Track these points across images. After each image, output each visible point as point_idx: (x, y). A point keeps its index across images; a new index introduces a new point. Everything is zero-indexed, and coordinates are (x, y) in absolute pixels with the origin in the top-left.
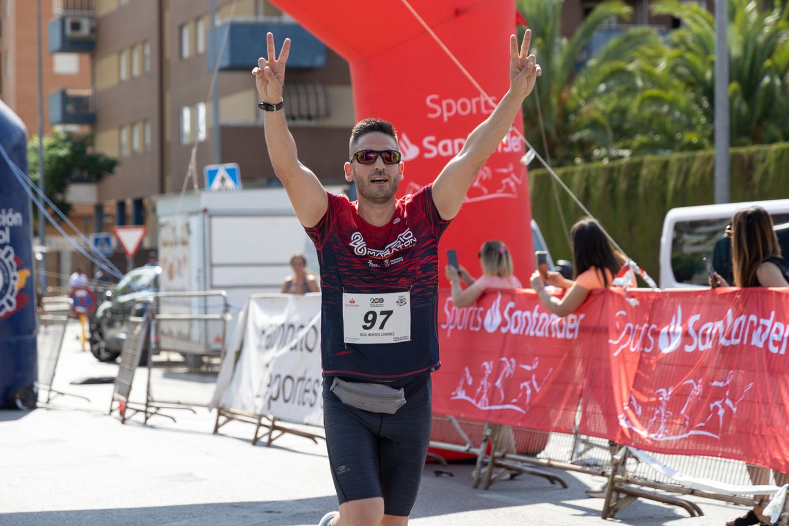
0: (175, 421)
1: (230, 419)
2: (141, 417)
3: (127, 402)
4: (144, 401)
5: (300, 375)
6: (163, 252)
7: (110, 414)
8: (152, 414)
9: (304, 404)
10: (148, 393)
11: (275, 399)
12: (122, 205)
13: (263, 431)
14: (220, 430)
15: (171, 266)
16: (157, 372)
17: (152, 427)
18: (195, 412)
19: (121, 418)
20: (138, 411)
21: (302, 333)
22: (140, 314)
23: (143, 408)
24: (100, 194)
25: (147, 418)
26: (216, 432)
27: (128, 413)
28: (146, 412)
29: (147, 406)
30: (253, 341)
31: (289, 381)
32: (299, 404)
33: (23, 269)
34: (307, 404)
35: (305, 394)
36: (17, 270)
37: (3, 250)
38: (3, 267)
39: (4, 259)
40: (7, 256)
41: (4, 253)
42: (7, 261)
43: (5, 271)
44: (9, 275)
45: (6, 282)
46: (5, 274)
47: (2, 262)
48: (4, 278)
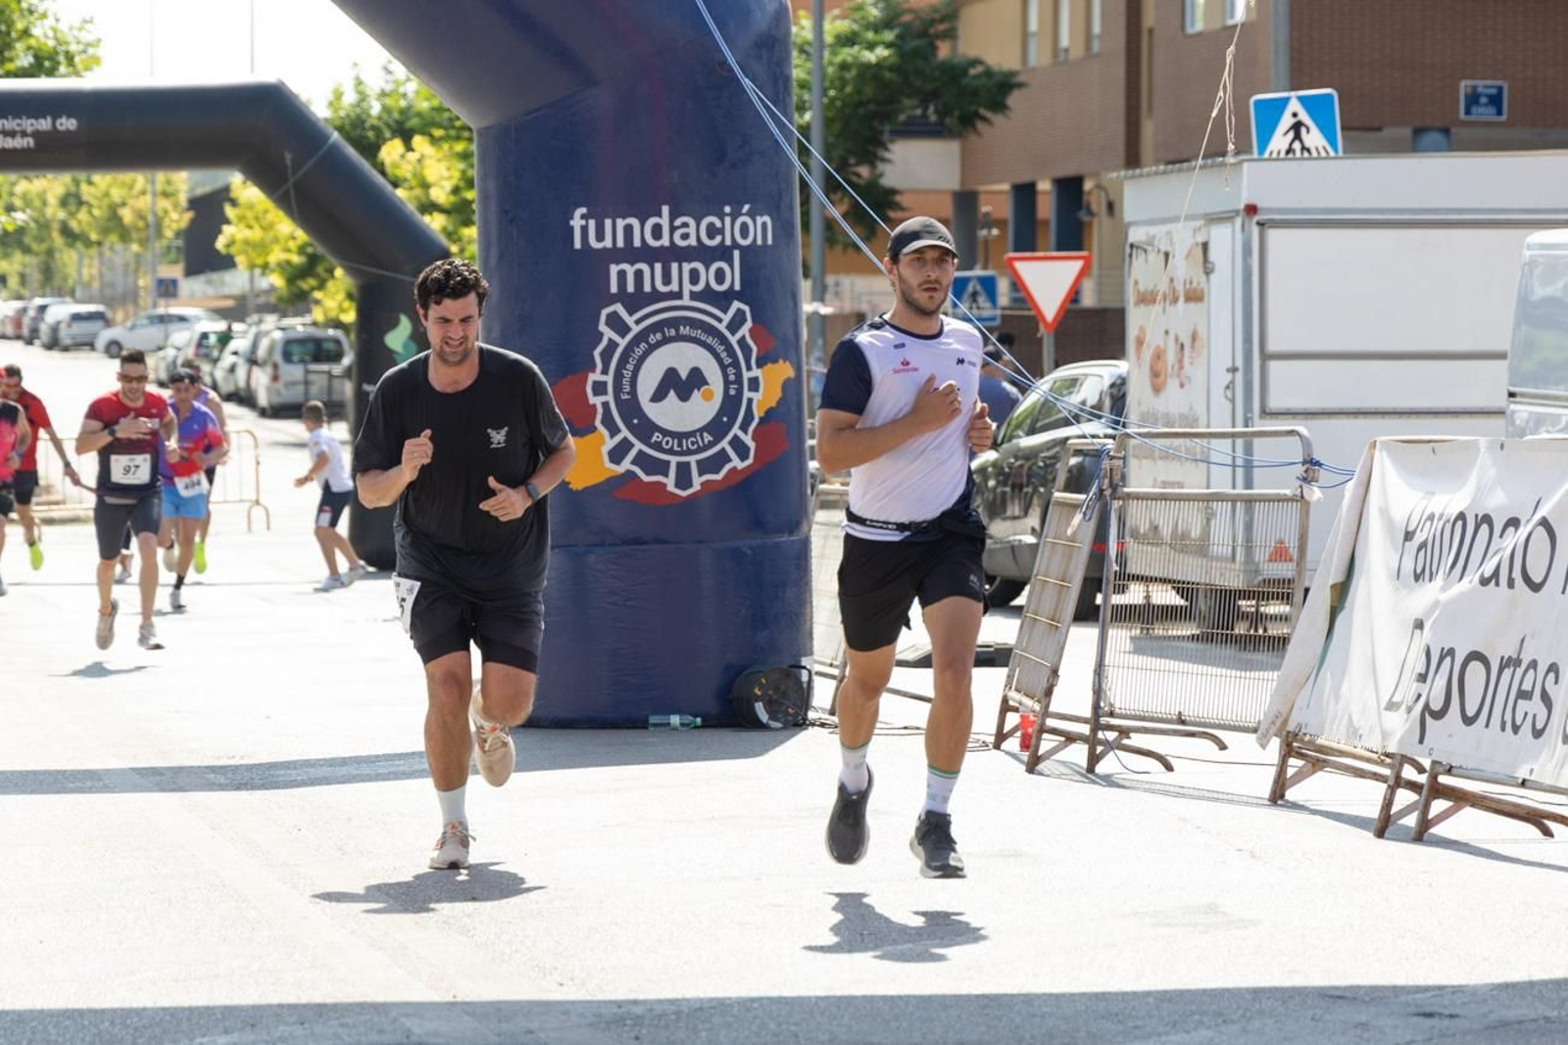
0: (1169, 768)
1: (1317, 765)
2: (1078, 753)
3: (1046, 713)
4: (1086, 712)
5: (1510, 651)
6: (1137, 320)
7: (997, 746)
8: (1110, 746)
9: (1515, 729)
10: (1098, 692)
11: (1439, 715)
12: (1025, 194)
13: (1404, 797)
14: (1291, 794)
15: (1158, 356)
16: (1120, 637)
17: (1108, 781)
18: (1223, 747)
19: (1025, 756)
20: (1069, 738)
21: (1514, 539)
22: (1077, 481)
23: (1085, 729)
24: (966, 161)
25: (1094, 759)
26: (1277, 797)
27: (1047, 743)
29: (1097, 726)
30: (1379, 558)
31: (1476, 667)
32: (1503, 729)
33: (775, 361)
34: (1526, 729)
35: (1520, 701)
36: (760, 365)
37: (725, 311)
38: (724, 355)
39: (727, 334)
40: (734, 327)
41: (727, 318)
42: (733, 340)
43: (730, 367)
44: (739, 375)
45: (732, 392)
46: (731, 371)
47: (724, 340)
48: (727, 383)
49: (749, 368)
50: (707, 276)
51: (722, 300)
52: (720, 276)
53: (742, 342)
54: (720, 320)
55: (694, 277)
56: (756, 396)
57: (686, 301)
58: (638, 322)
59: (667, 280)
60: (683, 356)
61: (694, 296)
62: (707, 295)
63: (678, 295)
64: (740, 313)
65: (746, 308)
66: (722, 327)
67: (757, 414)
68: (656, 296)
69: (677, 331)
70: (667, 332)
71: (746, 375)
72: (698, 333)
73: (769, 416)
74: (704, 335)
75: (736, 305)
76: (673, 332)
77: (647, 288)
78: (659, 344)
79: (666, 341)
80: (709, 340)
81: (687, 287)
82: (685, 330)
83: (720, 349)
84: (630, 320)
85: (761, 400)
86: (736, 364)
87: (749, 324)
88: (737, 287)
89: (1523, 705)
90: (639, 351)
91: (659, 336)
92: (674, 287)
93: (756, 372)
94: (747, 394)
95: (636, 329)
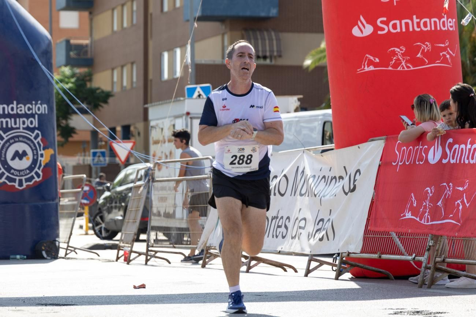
1: (215, 256)
7: (117, 261)
8: (152, 257)
9: (277, 237)
20: (140, 254)
25: (147, 260)
28: (147, 255)
29: (147, 250)
32: (273, 237)
33: (48, 148)
34: (280, 237)
35: (278, 229)
36: (44, 149)
37: (33, 133)
38: (33, 146)
39: (34, 140)
40: (36, 138)
41: (34, 135)
42: (36, 142)
43: (34, 150)
44: (37, 153)
45: (35, 158)
46: (35, 151)
47: (33, 142)
48: (34, 155)
49: (40, 150)
50: (28, 123)
51: (32, 130)
52: (31, 123)
53: (38, 143)
54: (31, 136)
55: (24, 123)
56: (43, 159)
57: (21, 130)
58: (7, 136)
59: (15, 124)
60: (21, 147)
61: (24, 129)
62: (28, 128)
63: (19, 128)
64: (38, 134)
65: (39, 133)
66: (32, 138)
67: (43, 165)
68: (12, 129)
69: (19, 139)
70: (16, 139)
71: (39, 153)
72: (25, 140)
73: (46, 165)
74: (27, 140)
75: (36, 131)
76: (17, 140)
77: (9, 126)
78: (13, 143)
79: (15, 142)
80: (29, 142)
81: (22, 126)
82: (21, 139)
83: (32, 145)
84: (4, 136)
85: (44, 160)
86: (36, 149)
87: (40, 137)
88: (37, 126)
89: (279, 230)
90: (7, 145)
91: (13, 141)
92: (18, 126)
93: (42, 152)
94: (40, 158)
95: (6, 139)
